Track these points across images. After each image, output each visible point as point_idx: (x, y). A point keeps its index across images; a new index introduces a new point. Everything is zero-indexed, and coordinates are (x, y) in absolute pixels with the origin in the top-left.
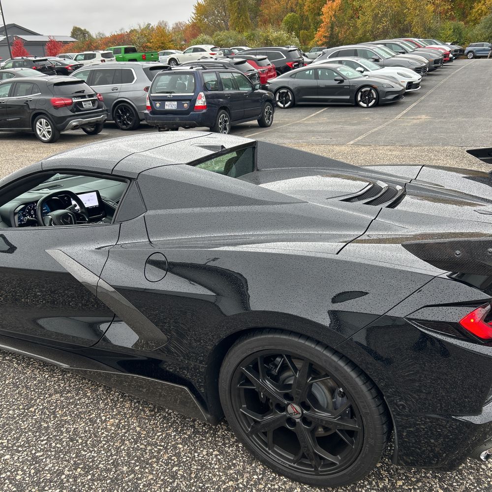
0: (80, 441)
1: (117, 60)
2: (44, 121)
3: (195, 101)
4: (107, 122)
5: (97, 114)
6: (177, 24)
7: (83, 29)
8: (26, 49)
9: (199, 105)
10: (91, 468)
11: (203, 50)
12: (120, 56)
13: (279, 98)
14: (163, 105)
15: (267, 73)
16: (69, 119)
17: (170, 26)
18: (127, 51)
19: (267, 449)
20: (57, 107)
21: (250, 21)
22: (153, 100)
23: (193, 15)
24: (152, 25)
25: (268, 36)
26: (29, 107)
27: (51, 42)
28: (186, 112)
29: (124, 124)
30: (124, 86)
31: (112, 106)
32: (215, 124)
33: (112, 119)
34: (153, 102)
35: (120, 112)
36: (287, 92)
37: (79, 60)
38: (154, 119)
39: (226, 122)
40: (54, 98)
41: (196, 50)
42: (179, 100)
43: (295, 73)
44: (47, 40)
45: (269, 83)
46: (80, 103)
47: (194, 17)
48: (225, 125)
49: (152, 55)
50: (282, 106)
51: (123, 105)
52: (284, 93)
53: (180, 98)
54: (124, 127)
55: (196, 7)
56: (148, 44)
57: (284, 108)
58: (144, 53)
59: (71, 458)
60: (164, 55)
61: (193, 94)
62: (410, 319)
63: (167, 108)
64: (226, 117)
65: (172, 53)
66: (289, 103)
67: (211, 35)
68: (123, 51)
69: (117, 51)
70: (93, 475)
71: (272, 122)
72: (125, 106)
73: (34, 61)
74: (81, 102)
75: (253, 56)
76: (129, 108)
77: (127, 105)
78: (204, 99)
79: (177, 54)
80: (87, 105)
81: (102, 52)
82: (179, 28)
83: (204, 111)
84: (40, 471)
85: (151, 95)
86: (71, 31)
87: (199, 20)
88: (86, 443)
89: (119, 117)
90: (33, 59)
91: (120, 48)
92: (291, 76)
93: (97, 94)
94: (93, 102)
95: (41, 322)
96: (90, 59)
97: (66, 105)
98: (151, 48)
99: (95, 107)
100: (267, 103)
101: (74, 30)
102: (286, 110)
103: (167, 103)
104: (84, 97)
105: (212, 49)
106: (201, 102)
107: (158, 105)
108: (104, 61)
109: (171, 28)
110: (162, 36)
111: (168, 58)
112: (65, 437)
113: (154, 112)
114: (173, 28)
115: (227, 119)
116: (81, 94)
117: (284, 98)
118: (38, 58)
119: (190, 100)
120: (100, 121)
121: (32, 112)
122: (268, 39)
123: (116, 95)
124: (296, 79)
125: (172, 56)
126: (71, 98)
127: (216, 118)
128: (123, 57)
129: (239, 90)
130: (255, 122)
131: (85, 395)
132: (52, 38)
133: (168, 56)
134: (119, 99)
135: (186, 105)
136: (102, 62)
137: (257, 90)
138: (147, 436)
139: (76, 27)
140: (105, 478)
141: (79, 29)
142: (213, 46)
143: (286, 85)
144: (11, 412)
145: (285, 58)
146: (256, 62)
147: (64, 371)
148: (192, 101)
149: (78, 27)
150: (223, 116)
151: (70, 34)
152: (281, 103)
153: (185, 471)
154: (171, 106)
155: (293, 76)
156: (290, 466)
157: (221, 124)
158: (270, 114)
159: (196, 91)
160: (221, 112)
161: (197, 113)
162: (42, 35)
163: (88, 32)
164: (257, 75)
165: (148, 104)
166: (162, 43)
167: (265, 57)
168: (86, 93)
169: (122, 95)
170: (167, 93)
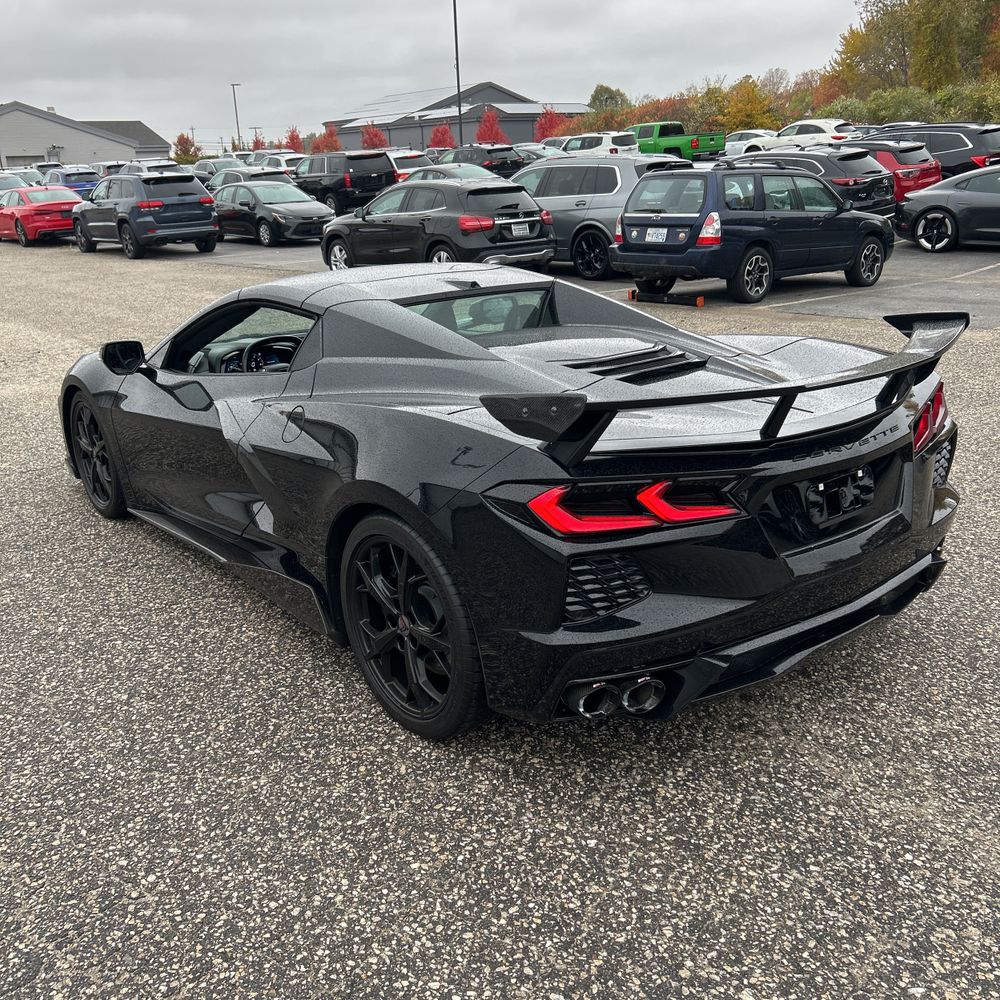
0: (201, 644)
1: (643, 150)
2: (444, 255)
3: (700, 227)
4: (553, 262)
5: (538, 247)
6: (805, 75)
7: (614, 88)
8: (501, 128)
9: (706, 236)
10: (193, 669)
11: (819, 130)
12: (650, 141)
13: (924, 230)
14: (642, 235)
15: (919, 178)
16: (485, 253)
17: (792, 78)
18: (665, 131)
19: (383, 681)
20: (466, 232)
21: (958, 65)
22: (628, 225)
23: (836, 56)
24: (755, 78)
25: (984, 98)
26: (424, 229)
27: (546, 115)
28: (681, 249)
29: (589, 268)
30: (597, 199)
31: (572, 236)
32: (737, 272)
33: (569, 257)
34: (627, 228)
35: (585, 247)
36: (944, 218)
37: (573, 149)
38: (625, 259)
39: (763, 270)
40: (465, 216)
41: (803, 130)
42: (672, 225)
43: (968, 180)
44: (540, 110)
45: (907, 199)
46: (508, 227)
47: (839, 60)
48: (761, 277)
49: (712, 140)
50: (929, 246)
51: (591, 234)
52: (935, 220)
53: (673, 223)
54: (588, 273)
55: (845, 38)
56: (720, 117)
57: (933, 251)
58: (695, 137)
59: (180, 656)
60: (739, 140)
61: (697, 215)
62: (486, 497)
63: (648, 239)
64: (763, 261)
65: (757, 136)
66: (946, 240)
67: (862, 98)
68: (656, 132)
69: (645, 133)
70: (191, 675)
71: (879, 275)
72: (593, 234)
73: (489, 152)
74: (511, 224)
75: (891, 143)
76: (601, 239)
77: (597, 232)
78: (717, 225)
79: (767, 138)
80: (520, 230)
81: (615, 134)
82: (810, 82)
83: (716, 247)
84: (141, 660)
85: (626, 215)
86: (592, 92)
87: (849, 65)
88: (206, 647)
89: (582, 254)
90: (488, 147)
91: (653, 127)
92: (957, 186)
93: (541, 210)
94: (532, 225)
95: (209, 498)
96: (591, 146)
97: (482, 229)
98: (722, 125)
99: (534, 235)
100: (870, 238)
101: (596, 92)
102: (936, 255)
103: (650, 231)
104: (516, 216)
105: (838, 128)
106: (711, 231)
107: (634, 234)
108: (616, 151)
109: (791, 84)
110: (750, 101)
111: (745, 144)
112: (188, 638)
113: (626, 246)
114: (797, 84)
115: (766, 264)
116: (512, 211)
117: (934, 230)
118: (497, 146)
119: (691, 226)
120: (540, 260)
121: (429, 239)
122: (982, 105)
123: (581, 214)
124: (967, 192)
125: (753, 141)
126: (492, 217)
127: (740, 263)
128: (655, 144)
129: (804, 210)
130: (840, 275)
131: (242, 605)
132: (549, 108)
133: (746, 142)
134: (586, 223)
135: (682, 235)
136: (611, 152)
137: (848, 210)
138: (278, 654)
139: (602, 86)
140: (201, 680)
141: (607, 90)
142: (842, 122)
143: (942, 204)
144: (151, 605)
145: (971, 146)
146: (895, 156)
147: (222, 566)
148: (695, 227)
149: (605, 85)
150: (757, 259)
151: (588, 100)
152: (929, 240)
153: (290, 694)
154: (657, 236)
155: (964, 185)
156: (402, 706)
157: (749, 273)
158: (876, 260)
159: (704, 211)
160: (753, 251)
161: (700, 250)
162: (536, 103)
163: (622, 95)
164: (885, 181)
165: (619, 232)
166: (748, 116)
167: (918, 144)
168: (521, 209)
169: (591, 214)
170: (653, 211)
